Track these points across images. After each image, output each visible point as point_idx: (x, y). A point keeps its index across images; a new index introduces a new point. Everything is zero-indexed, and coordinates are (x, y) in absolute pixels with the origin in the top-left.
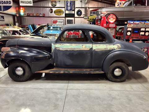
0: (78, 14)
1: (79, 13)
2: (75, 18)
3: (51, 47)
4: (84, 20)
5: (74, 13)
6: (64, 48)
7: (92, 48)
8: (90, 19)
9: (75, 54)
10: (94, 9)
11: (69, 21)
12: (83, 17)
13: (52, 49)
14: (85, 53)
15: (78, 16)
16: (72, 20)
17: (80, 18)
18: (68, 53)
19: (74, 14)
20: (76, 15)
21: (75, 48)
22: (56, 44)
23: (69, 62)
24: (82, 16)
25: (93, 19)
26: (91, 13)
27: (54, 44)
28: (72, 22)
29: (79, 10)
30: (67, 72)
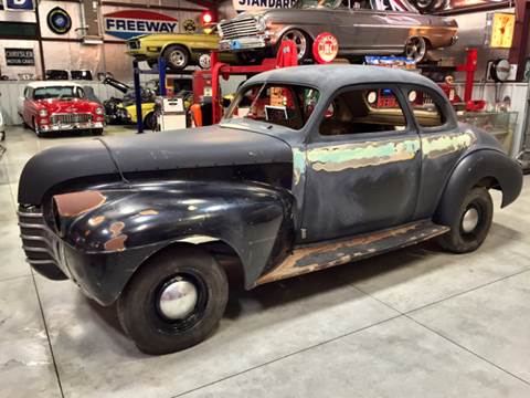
0: (58, 27)
1: (60, 21)
2: (43, 42)
3: (292, 164)
4: (83, 51)
5: (35, 21)
6: (339, 161)
7: (419, 152)
8: (148, 48)
9: (376, 179)
10: (121, 9)
11: (14, 54)
12: (81, 41)
13: (295, 172)
14: (402, 171)
15: (55, 36)
16: (31, 50)
17: (66, 44)
18: (353, 180)
19: (37, 25)
20: (45, 31)
21: (375, 158)
22: (312, 149)
23: (353, 212)
24: (72, 34)
25: (159, 49)
26: (109, 26)
27: (301, 150)
28: (32, 58)
29: (58, 8)
30: (359, 254)
